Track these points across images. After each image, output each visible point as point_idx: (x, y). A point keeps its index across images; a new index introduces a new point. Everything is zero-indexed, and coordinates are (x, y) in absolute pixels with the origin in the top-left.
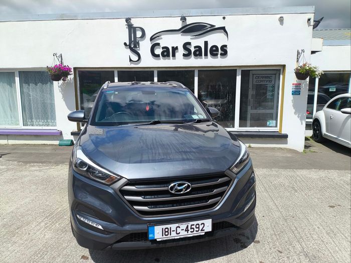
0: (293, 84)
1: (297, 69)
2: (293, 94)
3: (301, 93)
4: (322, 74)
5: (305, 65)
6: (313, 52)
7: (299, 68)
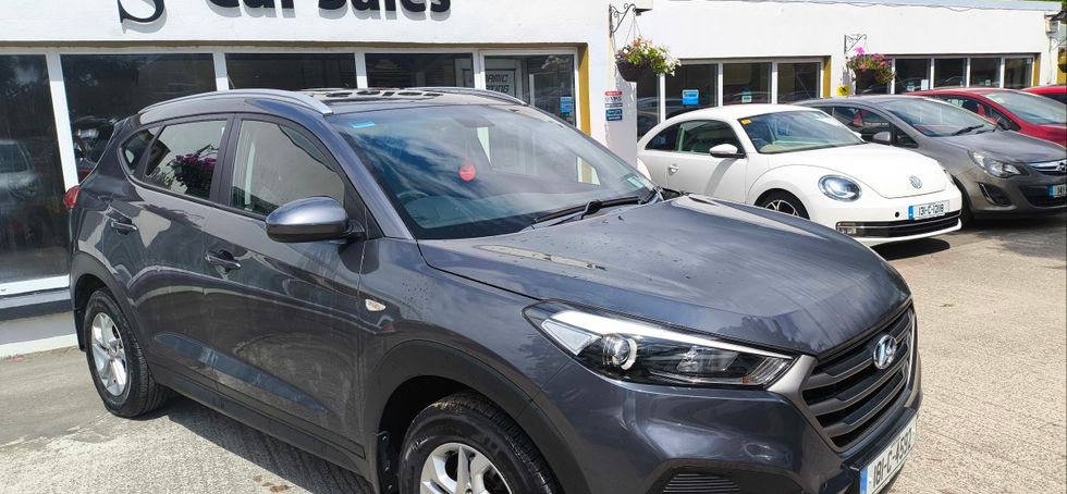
0: (606, 94)
1: (621, 54)
2: (608, 119)
3: (623, 114)
4: (677, 66)
5: (637, 44)
6: (639, 11)
7: (626, 51)
